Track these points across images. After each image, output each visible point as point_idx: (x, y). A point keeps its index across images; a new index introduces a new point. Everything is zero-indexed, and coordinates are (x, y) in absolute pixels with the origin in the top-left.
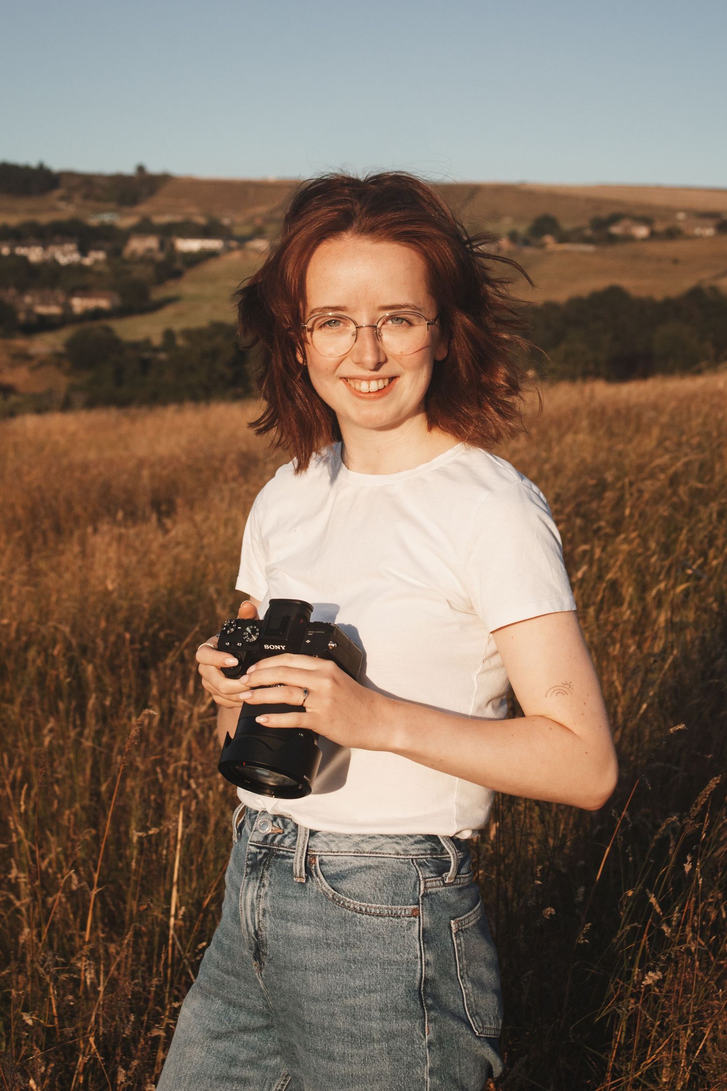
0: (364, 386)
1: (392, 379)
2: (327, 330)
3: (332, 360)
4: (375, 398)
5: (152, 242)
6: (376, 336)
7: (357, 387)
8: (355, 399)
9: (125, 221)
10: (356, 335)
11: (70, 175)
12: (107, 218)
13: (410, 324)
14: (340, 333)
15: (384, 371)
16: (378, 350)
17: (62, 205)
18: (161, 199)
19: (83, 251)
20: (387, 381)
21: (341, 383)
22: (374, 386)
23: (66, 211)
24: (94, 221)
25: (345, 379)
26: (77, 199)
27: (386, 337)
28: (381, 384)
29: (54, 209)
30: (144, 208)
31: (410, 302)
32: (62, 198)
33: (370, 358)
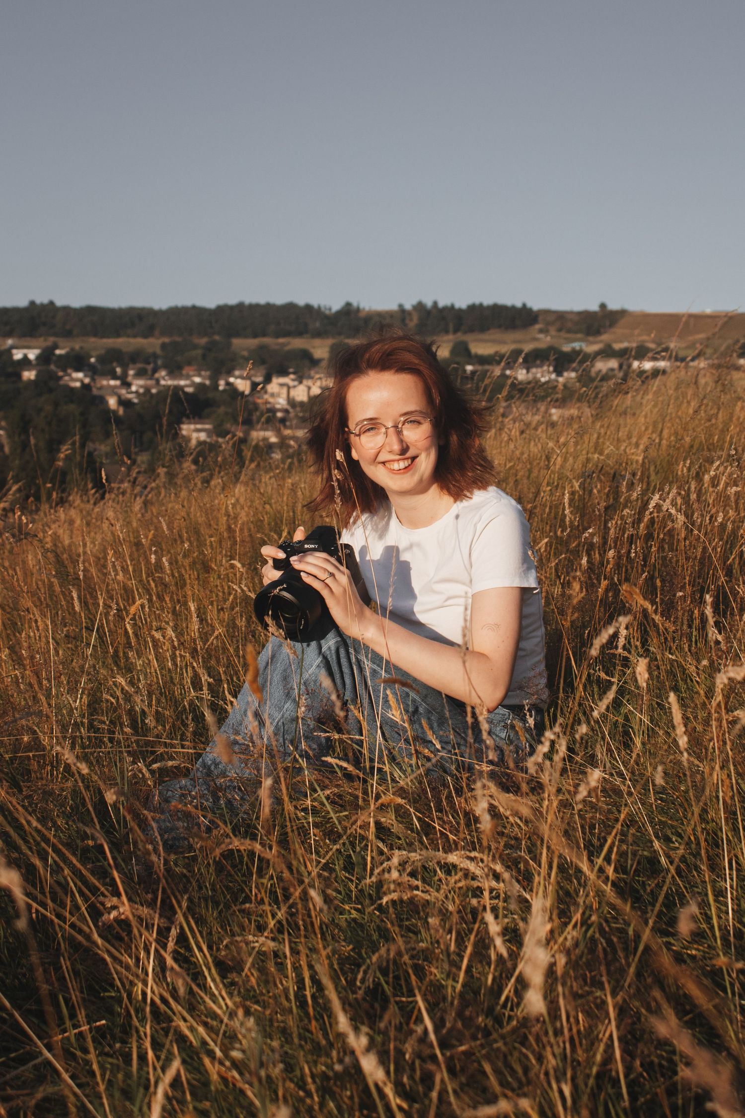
0: (396, 466)
1: (414, 458)
2: (368, 434)
3: (373, 452)
4: (404, 473)
5: (613, 364)
6: (399, 433)
7: (392, 467)
8: (392, 475)
9: (591, 348)
10: (386, 433)
11: (547, 312)
12: (577, 345)
13: (419, 423)
14: (377, 434)
15: (408, 455)
16: (401, 441)
17: (541, 336)
18: (618, 330)
19: (559, 372)
20: (410, 461)
21: (381, 466)
22: (402, 465)
23: (545, 341)
24: (567, 348)
25: (384, 463)
26: (553, 332)
27: (406, 433)
28: (406, 463)
29: (535, 339)
30: (605, 337)
31: (418, 409)
32: (541, 331)
33: (396, 447)
